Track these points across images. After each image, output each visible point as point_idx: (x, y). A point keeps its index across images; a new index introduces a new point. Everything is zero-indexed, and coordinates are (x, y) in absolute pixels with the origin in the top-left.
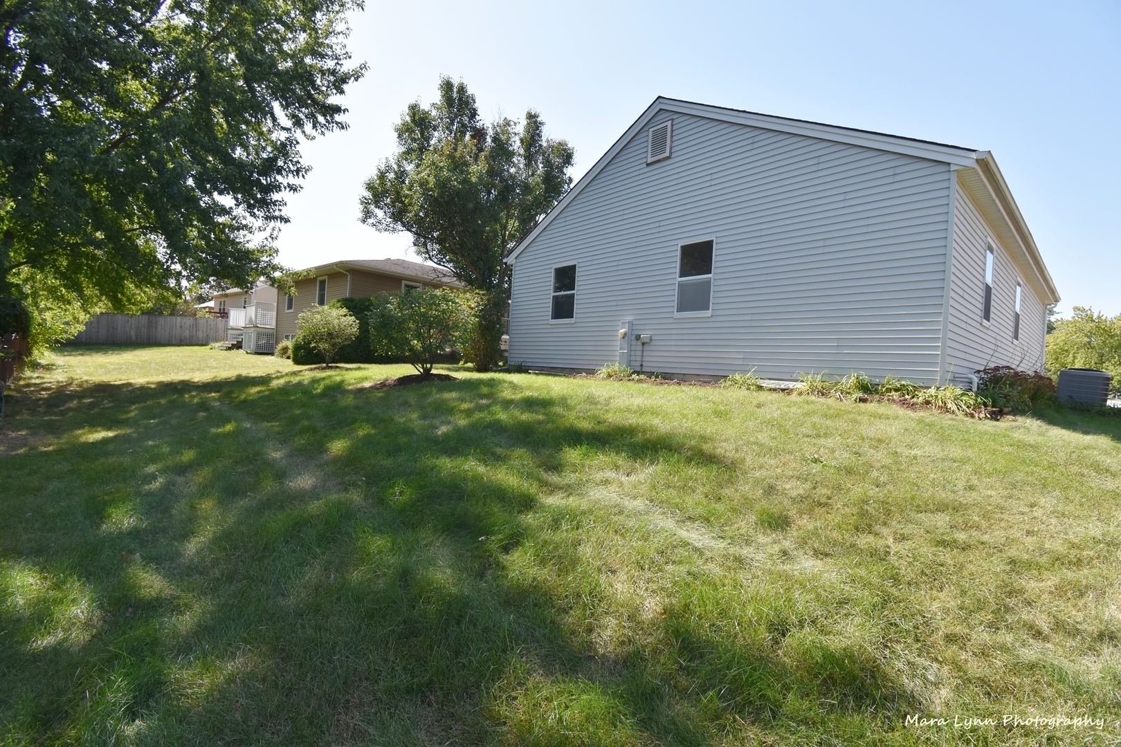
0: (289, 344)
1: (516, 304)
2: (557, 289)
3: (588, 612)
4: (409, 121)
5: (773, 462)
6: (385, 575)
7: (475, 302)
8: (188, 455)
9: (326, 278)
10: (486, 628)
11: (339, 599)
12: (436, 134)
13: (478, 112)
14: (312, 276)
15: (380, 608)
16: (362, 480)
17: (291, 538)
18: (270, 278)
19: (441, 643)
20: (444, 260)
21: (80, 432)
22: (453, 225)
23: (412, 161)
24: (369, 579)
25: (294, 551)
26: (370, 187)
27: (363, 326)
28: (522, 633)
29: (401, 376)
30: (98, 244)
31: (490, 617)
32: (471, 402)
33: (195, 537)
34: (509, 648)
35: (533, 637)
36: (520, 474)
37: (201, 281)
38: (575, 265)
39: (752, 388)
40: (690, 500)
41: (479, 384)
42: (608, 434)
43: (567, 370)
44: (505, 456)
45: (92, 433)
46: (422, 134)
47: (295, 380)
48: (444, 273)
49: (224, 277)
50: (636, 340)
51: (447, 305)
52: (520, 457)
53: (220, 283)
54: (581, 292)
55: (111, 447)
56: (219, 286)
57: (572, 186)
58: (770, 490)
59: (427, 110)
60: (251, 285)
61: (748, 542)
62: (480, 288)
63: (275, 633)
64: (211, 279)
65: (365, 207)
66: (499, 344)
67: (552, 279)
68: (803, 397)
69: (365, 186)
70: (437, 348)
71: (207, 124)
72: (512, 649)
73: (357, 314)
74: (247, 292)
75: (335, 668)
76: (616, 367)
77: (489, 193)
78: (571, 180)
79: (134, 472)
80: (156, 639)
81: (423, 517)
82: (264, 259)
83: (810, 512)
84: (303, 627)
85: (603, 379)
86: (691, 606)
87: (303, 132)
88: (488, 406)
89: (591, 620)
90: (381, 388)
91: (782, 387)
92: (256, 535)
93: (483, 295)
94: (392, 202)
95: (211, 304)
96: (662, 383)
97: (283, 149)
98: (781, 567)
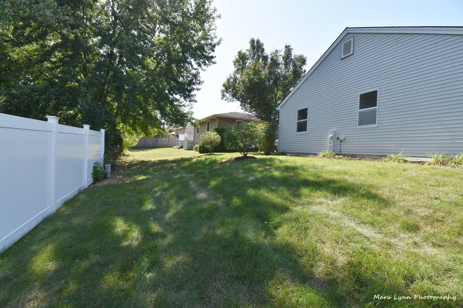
0: (198, 146)
1: (281, 127)
2: (299, 119)
3: (311, 259)
4: (238, 58)
5: (411, 198)
6: (229, 233)
7: (264, 127)
8: (166, 185)
9: (209, 121)
10: (267, 259)
11: (213, 239)
12: (248, 61)
13: (265, 50)
14: (205, 121)
15: (227, 245)
16: (221, 196)
17: (198, 216)
18: (192, 122)
19: (249, 262)
20: (252, 111)
21: (136, 176)
22: (255, 97)
23: (239, 73)
24: (224, 233)
25: (199, 221)
26: (224, 86)
27: (222, 139)
28: (282, 263)
29: (236, 157)
30: (140, 115)
31: (268, 254)
32: (262, 167)
33: (169, 213)
34: (276, 268)
35: (287, 265)
36: (282, 198)
37: (170, 125)
38: (307, 108)
39: (401, 161)
40: (363, 214)
41: (266, 160)
42: (322, 182)
43: (304, 154)
44: (276, 190)
45: (140, 177)
46: (243, 62)
47: (200, 159)
48: (252, 116)
49: (177, 124)
50: (337, 139)
51: (253, 129)
52: (282, 191)
53: (176, 125)
54: (310, 120)
55: (145, 182)
56: (176, 127)
57: (305, 74)
58: (409, 212)
59: (244, 52)
60: (186, 125)
61: (395, 236)
62: (266, 121)
63: (192, 249)
64: (173, 124)
65: (223, 93)
66: (274, 144)
67: (297, 115)
68: (432, 166)
69: (223, 85)
70: (249, 146)
71: (171, 71)
72: (278, 269)
73: (220, 134)
74: (184, 128)
75: (211, 265)
76: (327, 152)
77: (269, 82)
78: (305, 71)
79: (151, 190)
80: (156, 246)
81: (243, 212)
82: (189, 116)
83: (432, 224)
84: (201, 248)
85: (321, 157)
86: (362, 263)
87: (202, 68)
88: (269, 169)
89: (313, 262)
90: (229, 162)
91: (419, 160)
92: (187, 214)
93: (267, 124)
94: (232, 90)
95: (174, 133)
96: (351, 159)
97: (195, 76)
98: (413, 250)
